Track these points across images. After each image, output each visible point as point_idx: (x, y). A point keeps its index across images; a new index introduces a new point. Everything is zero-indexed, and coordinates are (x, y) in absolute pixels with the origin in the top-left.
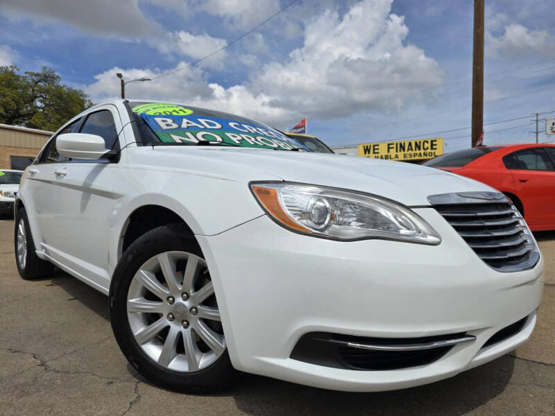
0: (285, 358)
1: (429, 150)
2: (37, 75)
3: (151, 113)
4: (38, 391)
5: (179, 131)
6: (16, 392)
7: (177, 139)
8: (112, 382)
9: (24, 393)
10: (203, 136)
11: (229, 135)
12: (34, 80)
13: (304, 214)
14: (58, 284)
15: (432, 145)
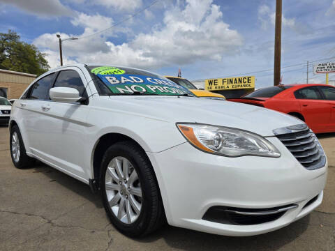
0: (199, 219)
1: (247, 83)
2: (5, 35)
3: (102, 73)
4: (53, 238)
5: (121, 85)
6: (40, 240)
7: (121, 90)
8: (93, 232)
9: (45, 240)
10: (135, 88)
11: (149, 86)
12: (3, 39)
13: (210, 142)
14: (40, 172)
15: (248, 80)
